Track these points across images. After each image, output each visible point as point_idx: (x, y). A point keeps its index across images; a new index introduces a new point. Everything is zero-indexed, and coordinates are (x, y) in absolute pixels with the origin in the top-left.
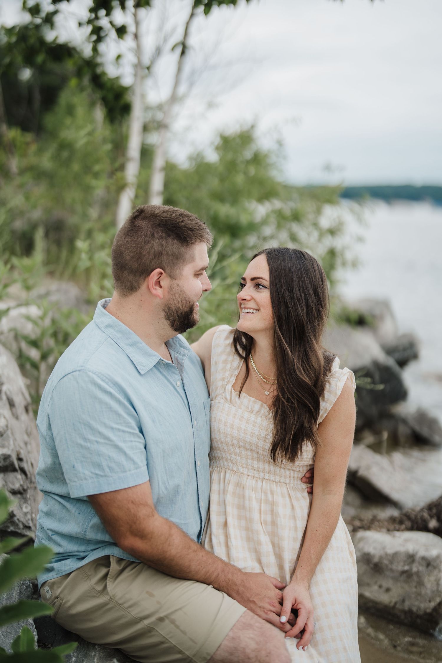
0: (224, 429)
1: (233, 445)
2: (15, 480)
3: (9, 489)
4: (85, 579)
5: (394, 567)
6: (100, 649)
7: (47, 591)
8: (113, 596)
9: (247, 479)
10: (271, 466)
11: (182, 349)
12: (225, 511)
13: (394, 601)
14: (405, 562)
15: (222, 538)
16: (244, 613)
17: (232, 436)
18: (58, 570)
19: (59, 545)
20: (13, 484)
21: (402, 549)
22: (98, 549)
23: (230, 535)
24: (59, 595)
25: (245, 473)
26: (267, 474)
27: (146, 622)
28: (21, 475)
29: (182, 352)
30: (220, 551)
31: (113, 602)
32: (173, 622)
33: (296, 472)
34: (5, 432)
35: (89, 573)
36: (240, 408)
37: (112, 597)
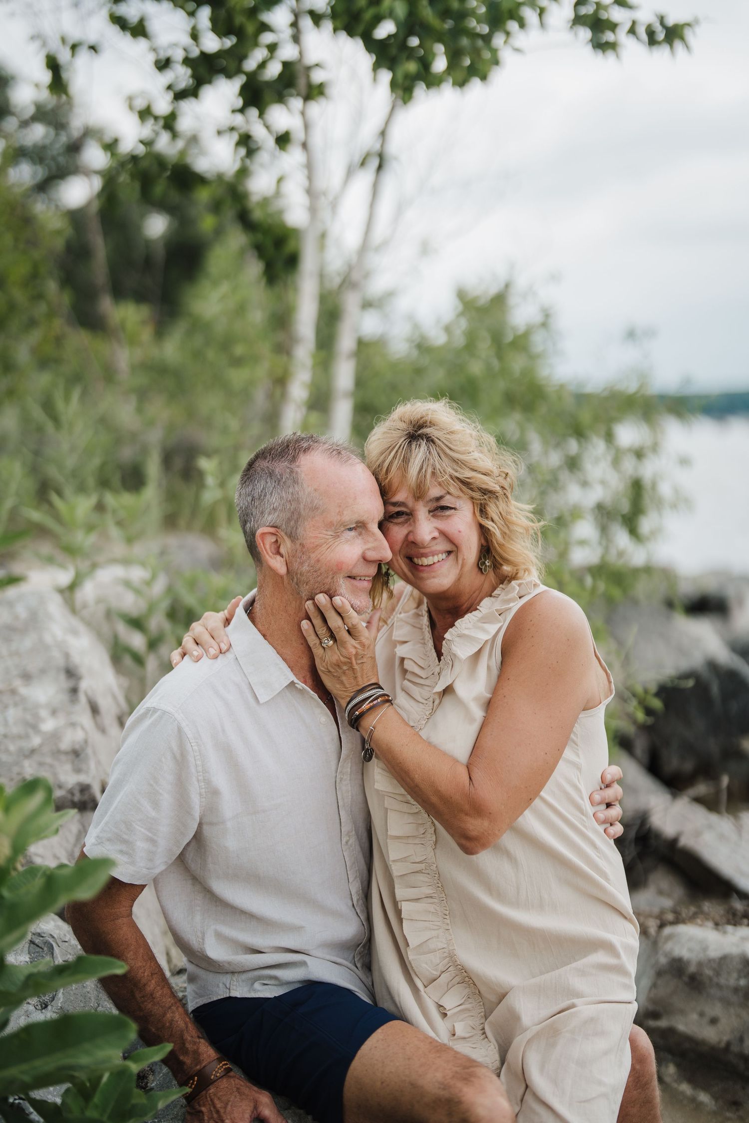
5: (722, 981)
13: (725, 1038)
14: (739, 972)
21: (735, 951)
34: (82, 750)
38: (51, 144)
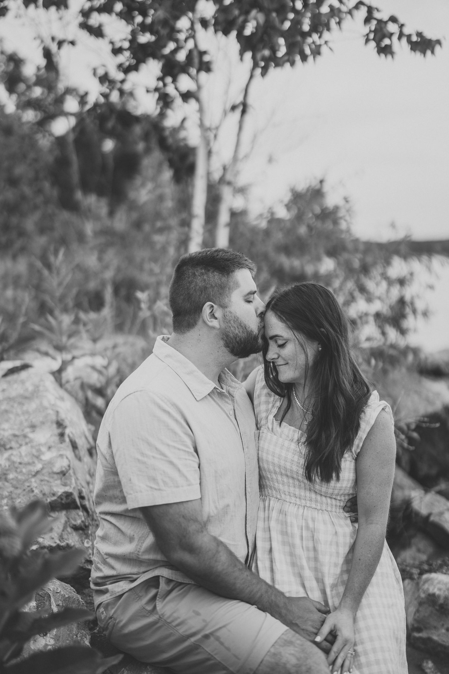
0: (267, 457)
1: (275, 473)
2: (77, 517)
3: (71, 525)
4: (136, 600)
6: (151, 669)
7: (102, 612)
8: (162, 614)
9: (289, 506)
10: (313, 494)
11: (234, 383)
12: (270, 538)
15: (268, 564)
16: (286, 631)
17: (274, 464)
18: (112, 591)
19: (113, 568)
20: (75, 520)
22: (150, 571)
23: (274, 559)
24: (112, 615)
25: (287, 500)
26: (309, 502)
27: (193, 639)
28: (82, 512)
29: (233, 386)
30: (265, 575)
31: (162, 620)
32: (218, 639)
33: (338, 501)
34: (67, 472)
35: (140, 594)
36: (281, 437)
37: (161, 616)
38: (46, 98)
